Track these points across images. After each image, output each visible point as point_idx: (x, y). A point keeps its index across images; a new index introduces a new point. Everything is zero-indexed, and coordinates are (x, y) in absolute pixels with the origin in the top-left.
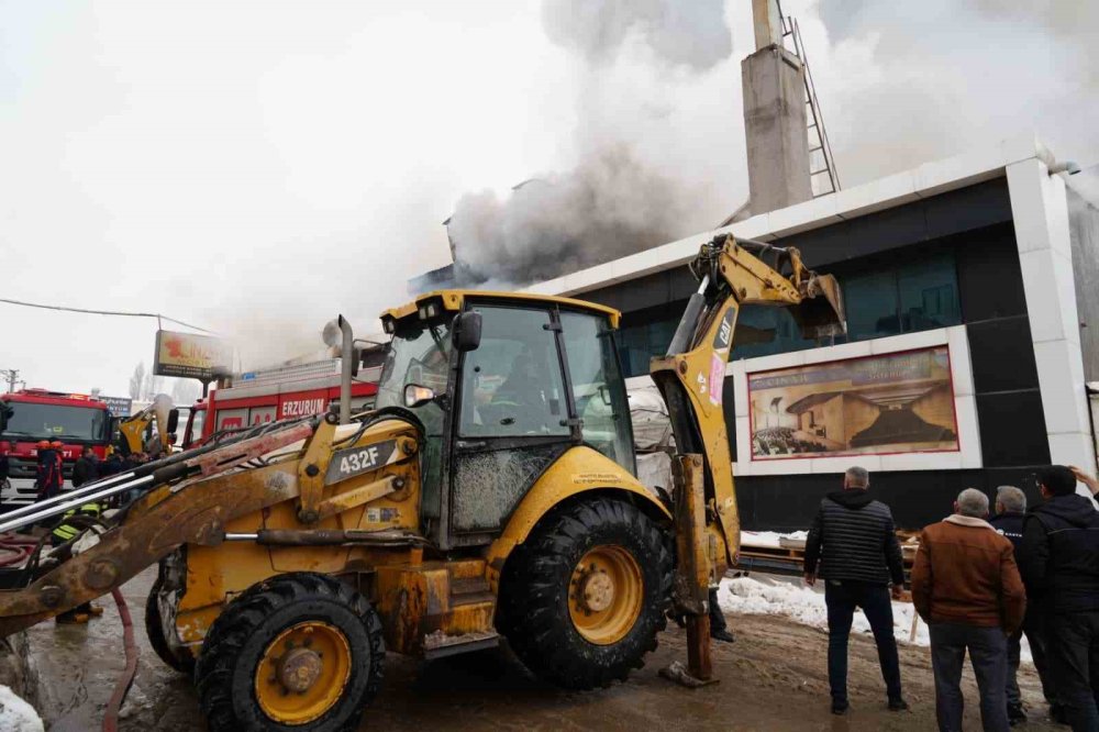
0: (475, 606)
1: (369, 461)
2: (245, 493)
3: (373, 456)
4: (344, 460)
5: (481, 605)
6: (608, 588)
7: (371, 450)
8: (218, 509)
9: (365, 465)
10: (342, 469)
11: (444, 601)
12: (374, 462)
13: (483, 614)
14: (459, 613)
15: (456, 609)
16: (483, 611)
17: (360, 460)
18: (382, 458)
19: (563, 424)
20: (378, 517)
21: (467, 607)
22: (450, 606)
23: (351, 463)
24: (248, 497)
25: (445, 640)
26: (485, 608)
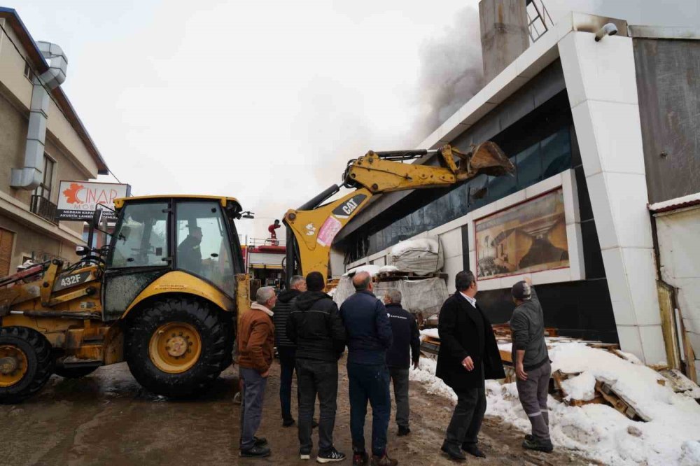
0: (93, 346)
1: (75, 280)
2: (18, 294)
3: (77, 278)
4: (63, 280)
5: (96, 346)
6: (182, 345)
7: (77, 276)
8: (6, 301)
9: (73, 282)
10: (62, 284)
11: (78, 343)
12: (78, 281)
13: (98, 351)
14: (84, 349)
15: (83, 347)
16: (97, 349)
17: (71, 280)
18: (83, 279)
19: (163, 260)
20: (85, 306)
21: (89, 346)
22: (81, 345)
23: (66, 282)
24: (19, 296)
25: (75, 360)
26: (98, 348)
